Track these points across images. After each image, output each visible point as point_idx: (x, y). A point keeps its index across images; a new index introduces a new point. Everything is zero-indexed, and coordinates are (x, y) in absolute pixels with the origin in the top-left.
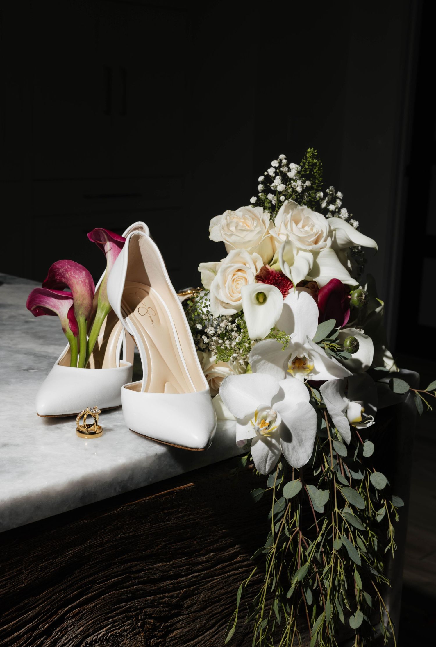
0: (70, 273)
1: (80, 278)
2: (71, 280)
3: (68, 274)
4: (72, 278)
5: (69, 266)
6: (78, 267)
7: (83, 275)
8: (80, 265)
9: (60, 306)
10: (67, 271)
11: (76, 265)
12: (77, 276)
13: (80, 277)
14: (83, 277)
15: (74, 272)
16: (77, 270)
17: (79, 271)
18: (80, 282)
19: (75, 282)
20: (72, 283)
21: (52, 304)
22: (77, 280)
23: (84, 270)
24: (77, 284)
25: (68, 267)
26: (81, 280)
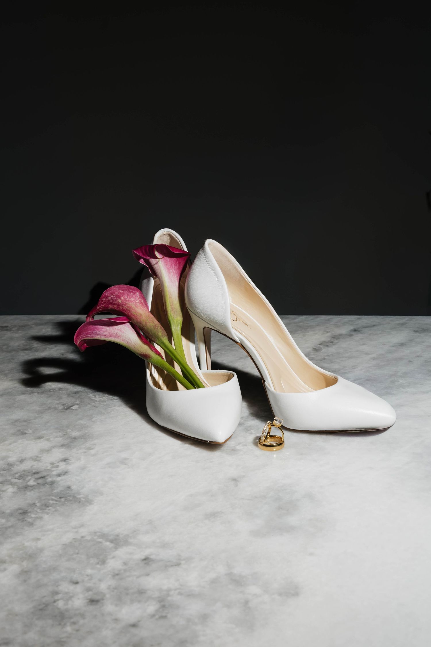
0: (123, 298)
1: (137, 300)
2: (125, 305)
3: (121, 299)
4: (127, 302)
5: (121, 291)
6: (132, 289)
7: (138, 297)
8: (133, 287)
9: (120, 333)
10: (118, 297)
11: (130, 288)
12: (132, 299)
13: (135, 299)
14: (138, 299)
15: (127, 296)
16: (130, 292)
17: (133, 293)
18: (138, 304)
19: (133, 306)
20: (128, 307)
21: (106, 333)
22: (135, 303)
23: (137, 291)
24: (137, 307)
25: (120, 293)
26: (138, 301)
